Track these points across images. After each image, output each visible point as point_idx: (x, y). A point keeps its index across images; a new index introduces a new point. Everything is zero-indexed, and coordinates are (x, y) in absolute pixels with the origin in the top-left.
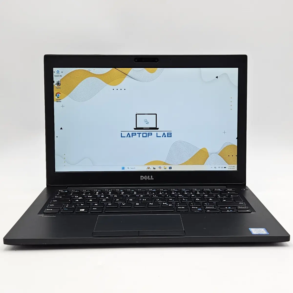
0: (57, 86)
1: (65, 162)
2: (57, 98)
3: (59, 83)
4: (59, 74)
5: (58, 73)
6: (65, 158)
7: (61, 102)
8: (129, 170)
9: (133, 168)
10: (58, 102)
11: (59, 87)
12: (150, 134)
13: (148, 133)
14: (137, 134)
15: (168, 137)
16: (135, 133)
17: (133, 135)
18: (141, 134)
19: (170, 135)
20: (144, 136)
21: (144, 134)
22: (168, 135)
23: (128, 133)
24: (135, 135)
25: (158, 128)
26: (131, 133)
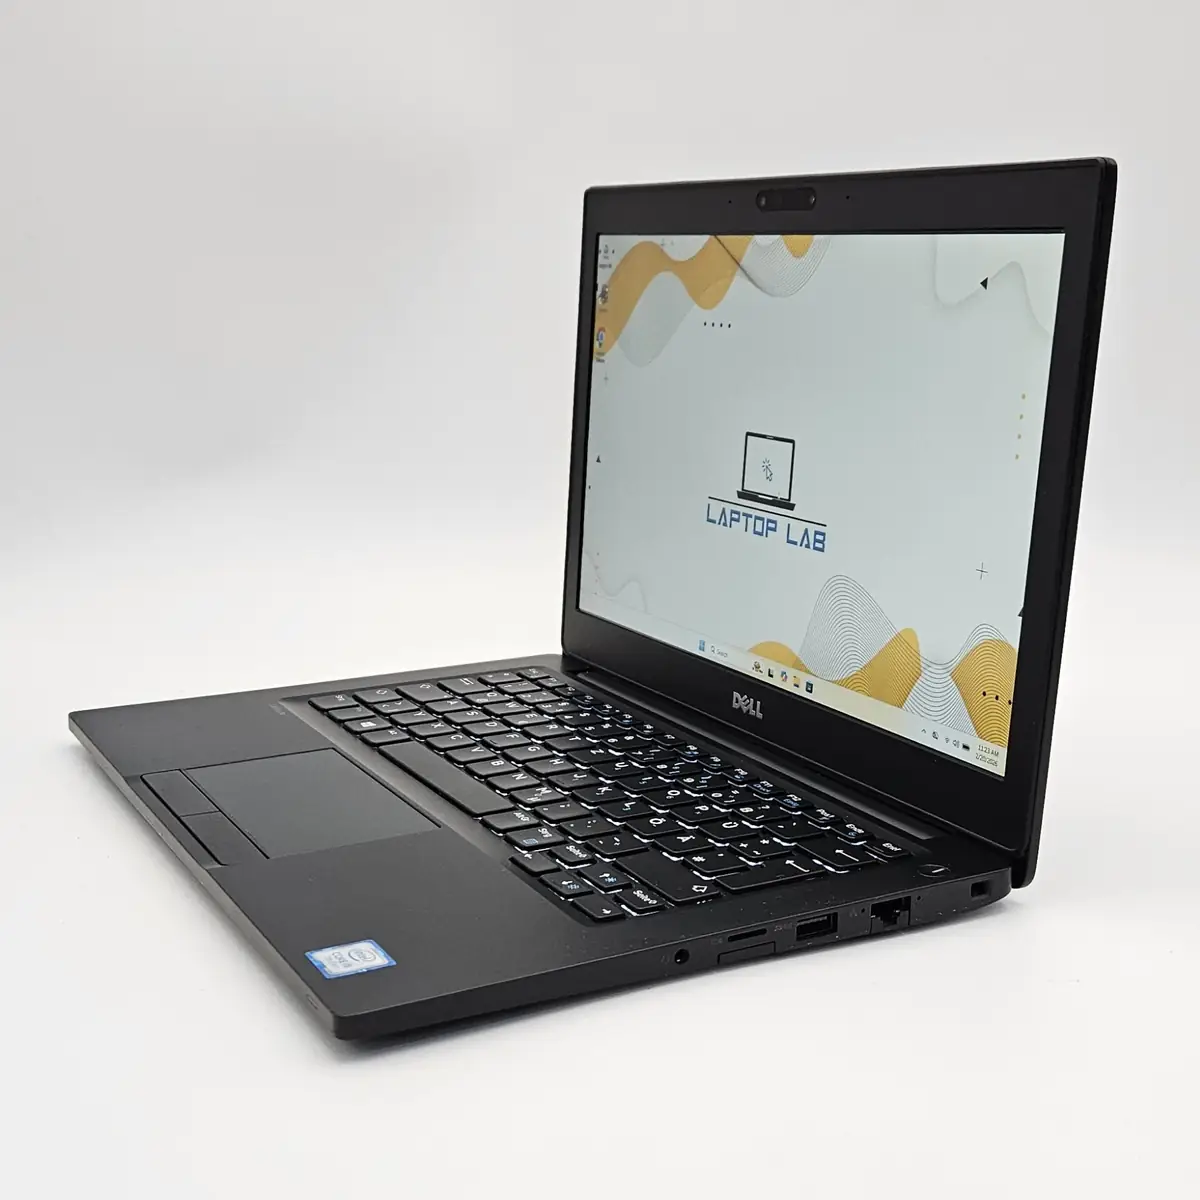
0: (601, 302)
1: (596, 581)
2: (598, 346)
3: (605, 292)
4: (609, 258)
5: (605, 254)
7: (603, 361)
8: (715, 658)
9: (722, 654)
10: (599, 361)
11: (604, 307)
12: (771, 525)
13: (769, 521)
14: (743, 519)
15: (815, 548)
16: (738, 513)
17: (732, 519)
18: (751, 521)
19: (822, 542)
20: (758, 529)
21: (759, 523)
22: (816, 541)
23: (724, 509)
24: (738, 520)
25: (794, 505)
26: (729, 508)
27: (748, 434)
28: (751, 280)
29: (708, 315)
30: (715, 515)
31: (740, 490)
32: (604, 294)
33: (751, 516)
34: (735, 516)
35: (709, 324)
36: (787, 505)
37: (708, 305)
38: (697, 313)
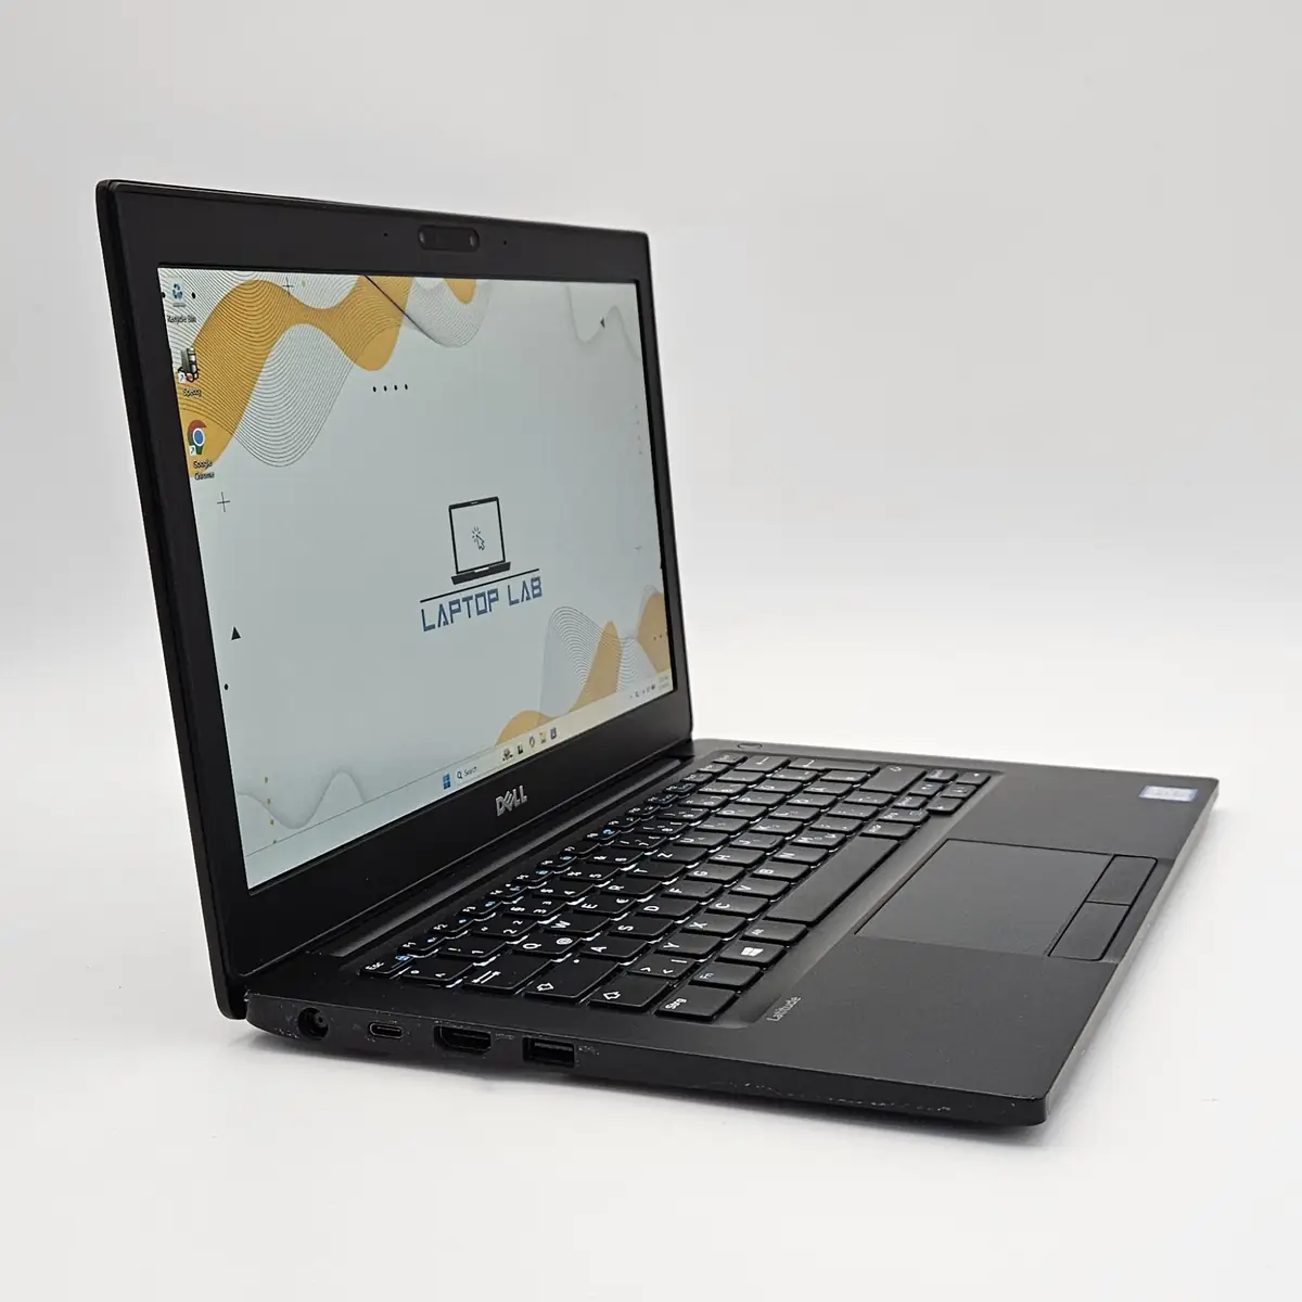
0: (184, 381)
1: (272, 822)
2: (195, 453)
3: (191, 363)
4: (184, 306)
5: (177, 300)
6: (269, 801)
7: (210, 476)
8: (464, 783)
9: (470, 772)
10: (201, 477)
11: (194, 386)
12: (493, 596)
13: (489, 593)
14: (464, 605)
15: (535, 596)
16: (457, 602)
17: (452, 612)
18: (472, 603)
19: (538, 587)
20: (481, 608)
21: (481, 600)
22: (534, 588)
23: (441, 606)
24: (459, 610)
25: (509, 564)
26: (445, 601)
27: (452, 507)
28: (421, 330)
29: (378, 377)
30: (432, 619)
31: (455, 575)
32: (188, 367)
33: (471, 598)
34: (455, 607)
35: (380, 388)
36: (504, 566)
37: (375, 364)
38: (359, 377)
